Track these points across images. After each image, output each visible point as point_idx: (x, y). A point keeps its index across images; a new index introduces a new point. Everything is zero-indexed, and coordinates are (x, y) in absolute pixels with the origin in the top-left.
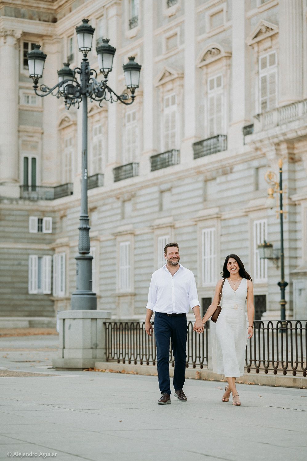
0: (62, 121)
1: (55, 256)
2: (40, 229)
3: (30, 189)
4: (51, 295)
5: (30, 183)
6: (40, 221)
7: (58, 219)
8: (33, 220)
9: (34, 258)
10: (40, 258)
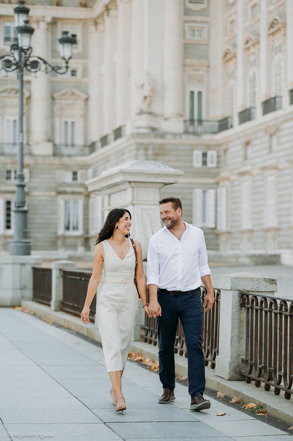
0: (226, 54)
1: (219, 190)
2: (204, 163)
3: (196, 123)
4: (215, 228)
5: (196, 117)
6: (205, 155)
7: (222, 153)
8: (198, 154)
9: (198, 192)
10: (204, 192)
